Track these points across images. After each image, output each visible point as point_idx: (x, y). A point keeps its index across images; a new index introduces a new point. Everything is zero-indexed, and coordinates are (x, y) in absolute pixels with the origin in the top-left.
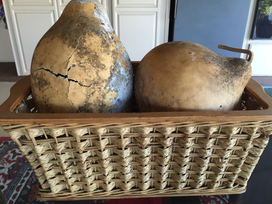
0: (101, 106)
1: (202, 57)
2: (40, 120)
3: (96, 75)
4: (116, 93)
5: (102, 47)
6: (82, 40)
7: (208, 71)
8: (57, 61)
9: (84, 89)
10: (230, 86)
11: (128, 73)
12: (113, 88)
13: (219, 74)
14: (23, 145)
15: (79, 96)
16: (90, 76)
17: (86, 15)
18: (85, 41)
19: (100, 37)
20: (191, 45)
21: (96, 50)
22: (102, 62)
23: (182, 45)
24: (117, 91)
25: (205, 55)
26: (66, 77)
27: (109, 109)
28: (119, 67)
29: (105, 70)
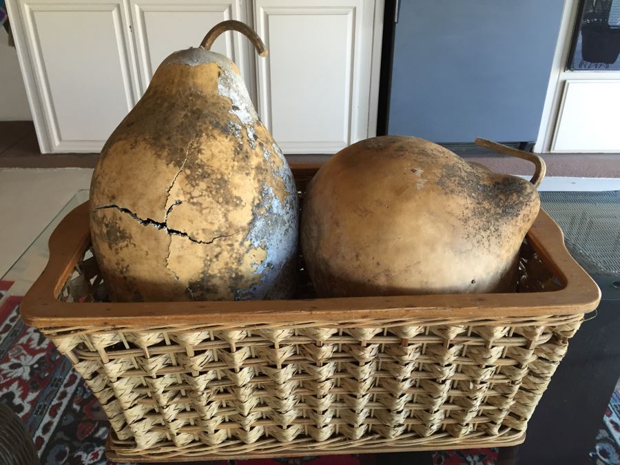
0: (234, 279)
1: (437, 179)
2: (116, 318)
3: (224, 220)
4: (264, 252)
5: (234, 161)
6: (195, 148)
7: (449, 209)
8: (144, 195)
9: (200, 249)
10: (493, 239)
11: (288, 208)
12: (259, 242)
13: (470, 215)
14: (81, 360)
15: (190, 261)
16: (211, 223)
17: (202, 92)
18: (200, 151)
19: (231, 140)
20: (416, 150)
21: (223, 169)
22: (235, 193)
23: (397, 150)
24: (265, 248)
25: (444, 173)
26: (163, 225)
27: (250, 283)
28: (269, 199)
29: (242, 209)
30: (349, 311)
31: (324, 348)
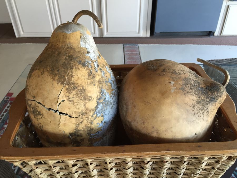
0: (89, 130)
1: (180, 87)
2: (36, 157)
3: (84, 107)
4: (102, 118)
5: (88, 79)
6: (70, 75)
7: (186, 102)
8: (48, 97)
9: (74, 120)
11: (113, 97)
12: (100, 114)
13: (195, 104)
14: (24, 167)
15: (69, 125)
16: (78, 109)
17: (73, 46)
18: (72, 76)
19: (87, 69)
20: (171, 71)
21: (83, 84)
22: (89, 95)
23: (162, 71)
24: (103, 116)
25: (184, 84)
26: (57, 111)
27: (96, 131)
28: (104, 95)
29: (92, 101)
30: (140, 153)
31: (129, 164)
